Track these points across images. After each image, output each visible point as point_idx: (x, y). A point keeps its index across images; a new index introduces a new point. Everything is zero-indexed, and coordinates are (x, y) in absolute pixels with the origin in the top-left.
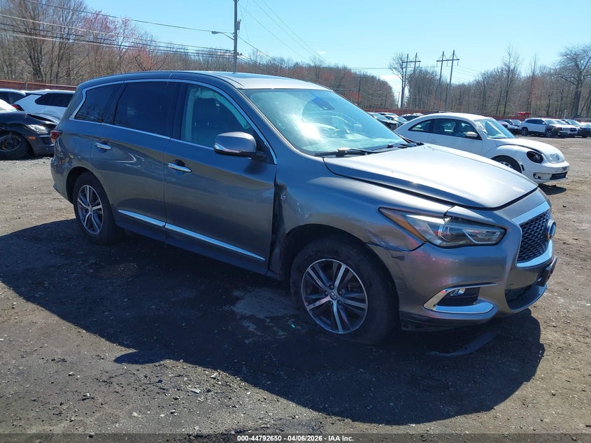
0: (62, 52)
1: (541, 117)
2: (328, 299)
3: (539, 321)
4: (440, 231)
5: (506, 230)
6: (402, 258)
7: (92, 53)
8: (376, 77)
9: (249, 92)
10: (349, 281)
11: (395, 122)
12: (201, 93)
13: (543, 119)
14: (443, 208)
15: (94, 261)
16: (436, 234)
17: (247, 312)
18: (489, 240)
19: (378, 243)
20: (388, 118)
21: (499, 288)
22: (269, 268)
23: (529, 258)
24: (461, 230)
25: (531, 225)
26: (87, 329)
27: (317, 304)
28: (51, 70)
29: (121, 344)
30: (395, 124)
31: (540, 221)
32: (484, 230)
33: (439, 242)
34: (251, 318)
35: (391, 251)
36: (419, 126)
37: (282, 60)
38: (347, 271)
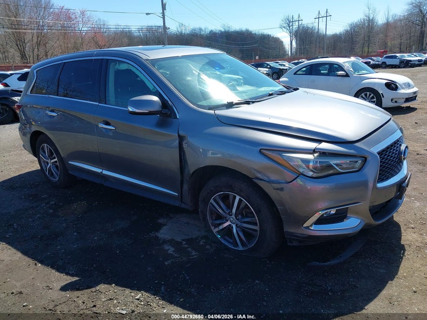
0: (39, 39)
1: (395, 53)
2: (228, 223)
3: (400, 224)
4: (311, 164)
5: (366, 158)
6: (282, 189)
7: (61, 38)
8: (271, 35)
9: (154, 62)
10: (243, 209)
11: (287, 68)
12: (119, 66)
13: (397, 55)
14: (312, 145)
15: (53, 202)
16: (308, 167)
17: (168, 237)
18: (353, 168)
19: (262, 178)
20: (281, 65)
21: (364, 206)
22: (181, 201)
23: (388, 178)
24: (328, 162)
25: (387, 152)
26: (42, 262)
27: (221, 227)
28: (33, 53)
29: (67, 274)
30: (287, 69)
31: (395, 146)
32: (348, 160)
33: (311, 174)
34: (172, 242)
35: (273, 185)
36: (304, 69)
37: (201, 29)
38: (240, 201)
